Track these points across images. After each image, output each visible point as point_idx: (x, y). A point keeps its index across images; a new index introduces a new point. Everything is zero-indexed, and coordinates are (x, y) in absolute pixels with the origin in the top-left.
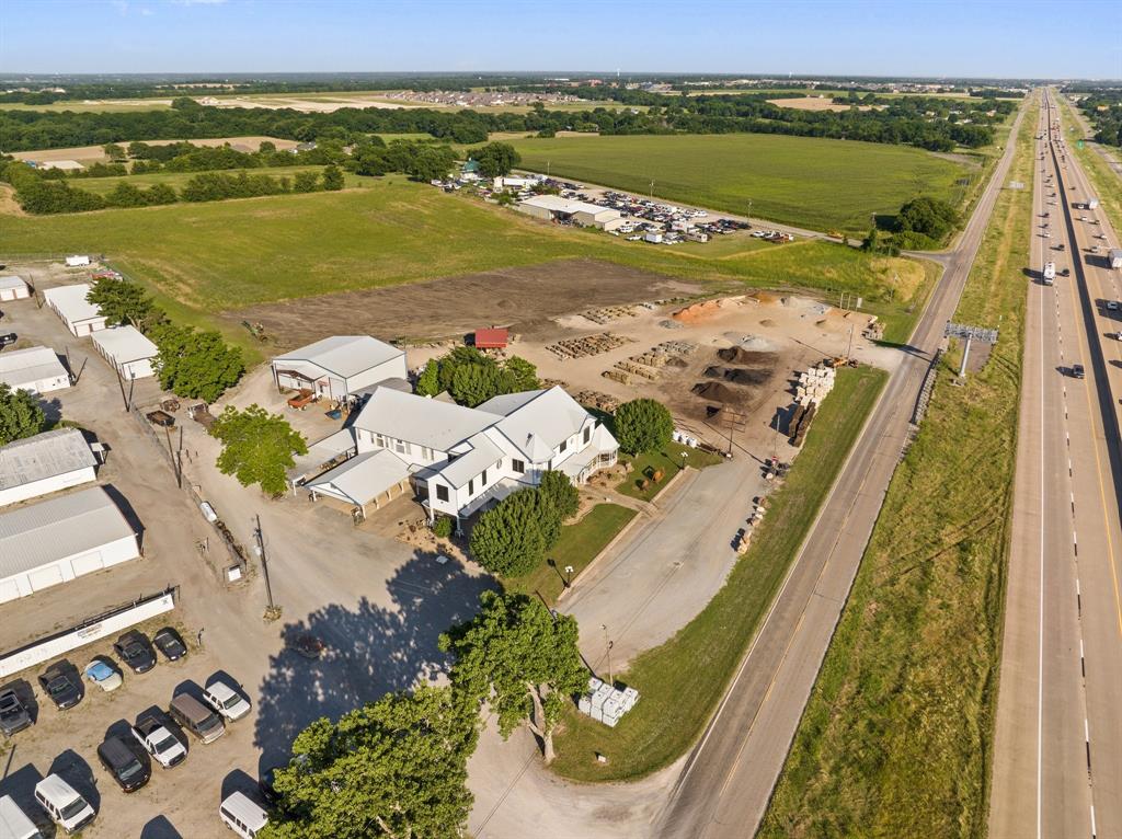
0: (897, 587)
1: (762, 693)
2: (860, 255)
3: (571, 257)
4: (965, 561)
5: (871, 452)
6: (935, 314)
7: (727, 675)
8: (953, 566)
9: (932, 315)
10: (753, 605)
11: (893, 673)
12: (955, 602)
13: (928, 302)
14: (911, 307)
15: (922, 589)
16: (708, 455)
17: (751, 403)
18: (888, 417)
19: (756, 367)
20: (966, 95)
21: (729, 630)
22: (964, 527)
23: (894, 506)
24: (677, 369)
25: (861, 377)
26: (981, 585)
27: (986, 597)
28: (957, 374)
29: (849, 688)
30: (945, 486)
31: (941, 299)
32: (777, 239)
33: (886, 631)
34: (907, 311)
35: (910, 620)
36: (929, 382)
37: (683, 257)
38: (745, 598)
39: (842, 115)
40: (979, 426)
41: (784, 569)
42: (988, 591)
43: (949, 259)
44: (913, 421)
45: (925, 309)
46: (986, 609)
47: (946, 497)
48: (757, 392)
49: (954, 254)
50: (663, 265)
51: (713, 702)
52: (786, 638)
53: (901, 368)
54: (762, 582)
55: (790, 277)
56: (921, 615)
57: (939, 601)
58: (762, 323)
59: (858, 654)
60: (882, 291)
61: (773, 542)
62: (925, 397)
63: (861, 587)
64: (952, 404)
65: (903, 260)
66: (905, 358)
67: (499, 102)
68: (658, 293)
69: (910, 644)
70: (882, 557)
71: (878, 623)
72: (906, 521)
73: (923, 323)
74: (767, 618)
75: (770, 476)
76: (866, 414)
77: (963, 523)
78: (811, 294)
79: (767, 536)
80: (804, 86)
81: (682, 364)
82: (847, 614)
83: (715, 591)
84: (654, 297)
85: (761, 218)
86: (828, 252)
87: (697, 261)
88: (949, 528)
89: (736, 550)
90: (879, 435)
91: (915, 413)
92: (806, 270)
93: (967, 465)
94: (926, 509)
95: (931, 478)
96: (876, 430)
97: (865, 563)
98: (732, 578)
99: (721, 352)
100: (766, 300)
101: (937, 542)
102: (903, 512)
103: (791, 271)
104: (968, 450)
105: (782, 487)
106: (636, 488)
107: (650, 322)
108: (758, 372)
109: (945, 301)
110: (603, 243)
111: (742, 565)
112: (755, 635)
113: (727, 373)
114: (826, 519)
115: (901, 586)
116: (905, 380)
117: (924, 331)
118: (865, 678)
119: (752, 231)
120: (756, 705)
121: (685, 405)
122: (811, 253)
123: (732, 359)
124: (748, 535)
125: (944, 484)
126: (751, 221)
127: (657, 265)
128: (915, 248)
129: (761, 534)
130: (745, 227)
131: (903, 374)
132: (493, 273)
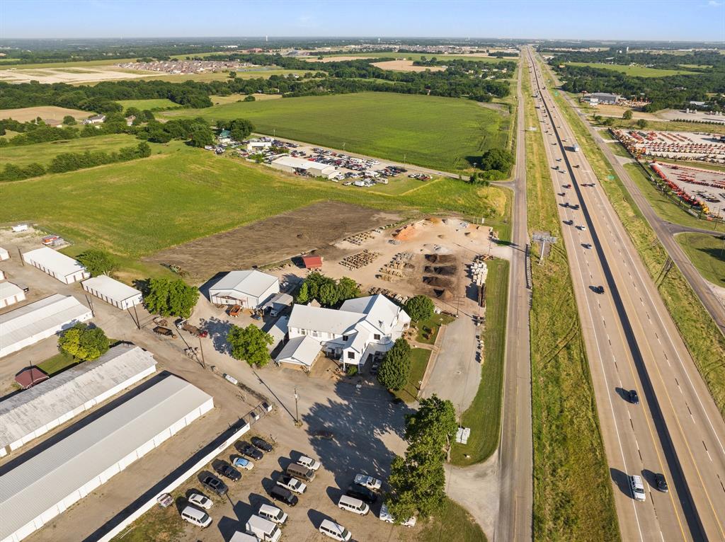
0: (548, 369)
1: (514, 421)
2: (470, 187)
3: (320, 200)
4: (569, 354)
5: (516, 306)
6: (518, 222)
7: (499, 416)
8: (566, 357)
9: (517, 224)
10: (496, 386)
11: (558, 405)
12: (571, 372)
13: (513, 215)
14: (506, 220)
15: (557, 368)
16: (448, 317)
17: (453, 286)
18: (517, 287)
19: (448, 264)
20: (486, 55)
21: (491, 398)
22: (565, 338)
23: (534, 332)
24: (411, 270)
25: (498, 265)
26: (579, 363)
27: (582, 368)
28: (539, 258)
29: (545, 414)
30: (552, 319)
31: (518, 212)
32: (424, 179)
33: (550, 389)
34: (505, 222)
35: (557, 383)
36: (528, 265)
37: (380, 195)
38: (491, 384)
39: (422, 75)
40: (557, 286)
41: (502, 368)
42: (582, 366)
43: (514, 185)
44: (528, 287)
45: (513, 219)
46: (583, 373)
47: (554, 325)
48: (454, 279)
49: (515, 182)
50: (373, 202)
51: (498, 428)
52: (514, 397)
53: (513, 258)
54: (495, 375)
55: (441, 205)
56: (561, 380)
57: (565, 373)
58: (439, 236)
59: (543, 399)
60: (489, 210)
61: (492, 357)
62: (529, 272)
63: (534, 372)
64: (542, 276)
65: (493, 188)
66: (513, 251)
67: (201, 69)
68: (378, 221)
69: (560, 393)
70: (538, 357)
71: (546, 386)
72: (542, 339)
73: (515, 230)
74: (504, 390)
75: (479, 324)
76: (507, 286)
77: (564, 336)
78: (456, 215)
79: (489, 354)
80: (390, 50)
81: (412, 266)
82: (534, 384)
83: (479, 382)
84: (377, 224)
85: (409, 163)
86: (453, 185)
87: (389, 198)
88: (560, 340)
89: (479, 362)
90: (517, 297)
91: (527, 283)
92: (447, 199)
93: (558, 308)
94: (548, 331)
95: (545, 316)
96: (514, 294)
97: (532, 361)
98: (483, 376)
99: (427, 257)
100: (436, 222)
101: (557, 346)
102: (539, 335)
103: (441, 201)
104: (556, 300)
105: (485, 329)
106: (424, 339)
107: (384, 241)
108: (450, 267)
109: (520, 213)
110: (332, 188)
111: (484, 369)
112: (502, 399)
113: (436, 269)
114: (510, 342)
115: (549, 369)
116: (517, 265)
117: (517, 234)
118: (548, 408)
119: (408, 173)
120: (514, 426)
121: (424, 291)
122: (445, 187)
123: (434, 261)
124: (481, 355)
125: (551, 318)
126: (406, 166)
127: (369, 202)
128: (495, 179)
129: (486, 353)
130: (403, 170)
131: (515, 261)
132: (282, 215)
